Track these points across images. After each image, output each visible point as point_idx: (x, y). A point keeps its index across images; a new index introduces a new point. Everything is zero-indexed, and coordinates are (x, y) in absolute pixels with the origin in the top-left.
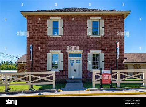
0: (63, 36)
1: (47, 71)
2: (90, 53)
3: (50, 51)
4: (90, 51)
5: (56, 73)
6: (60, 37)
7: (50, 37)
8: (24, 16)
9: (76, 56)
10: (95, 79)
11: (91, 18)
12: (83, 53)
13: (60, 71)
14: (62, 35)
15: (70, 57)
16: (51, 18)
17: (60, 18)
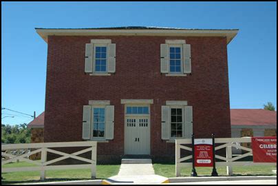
0: (114, 73)
1: (83, 140)
2: (165, 105)
3: (90, 102)
4: (167, 102)
5: (99, 144)
6: (109, 75)
7: (91, 75)
8: (44, 38)
9: (140, 113)
10: (181, 158)
11: (168, 41)
12: (152, 106)
13: (108, 142)
14: (114, 71)
15: (128, 113)
16: (92, 41)
17: (109, 41)
